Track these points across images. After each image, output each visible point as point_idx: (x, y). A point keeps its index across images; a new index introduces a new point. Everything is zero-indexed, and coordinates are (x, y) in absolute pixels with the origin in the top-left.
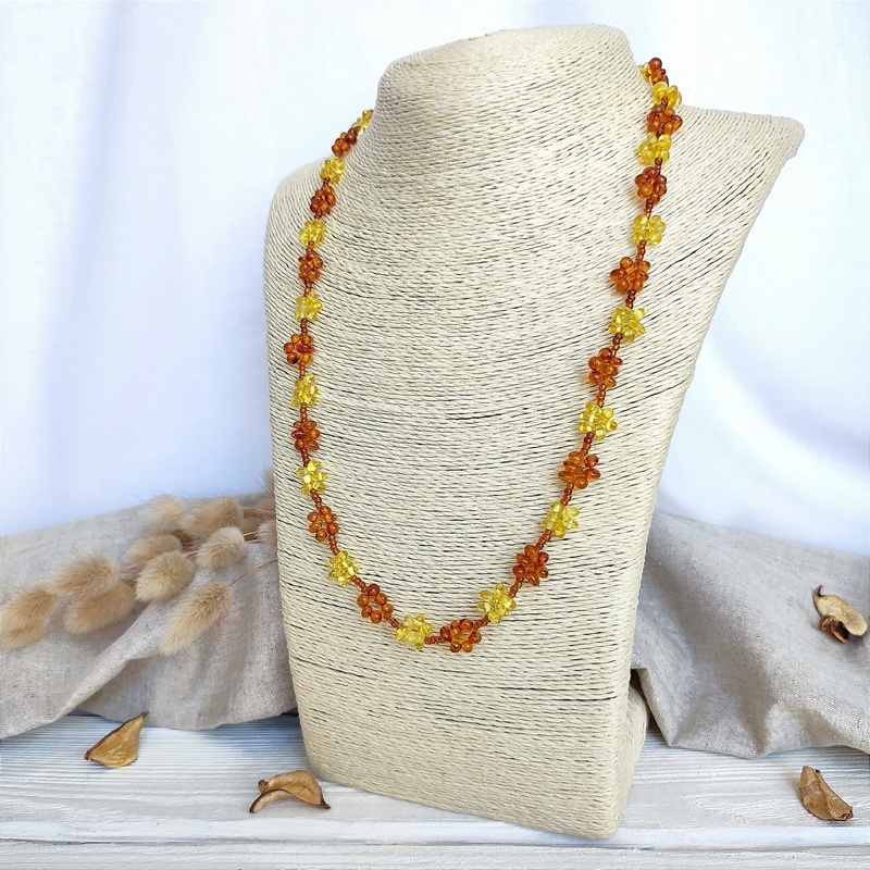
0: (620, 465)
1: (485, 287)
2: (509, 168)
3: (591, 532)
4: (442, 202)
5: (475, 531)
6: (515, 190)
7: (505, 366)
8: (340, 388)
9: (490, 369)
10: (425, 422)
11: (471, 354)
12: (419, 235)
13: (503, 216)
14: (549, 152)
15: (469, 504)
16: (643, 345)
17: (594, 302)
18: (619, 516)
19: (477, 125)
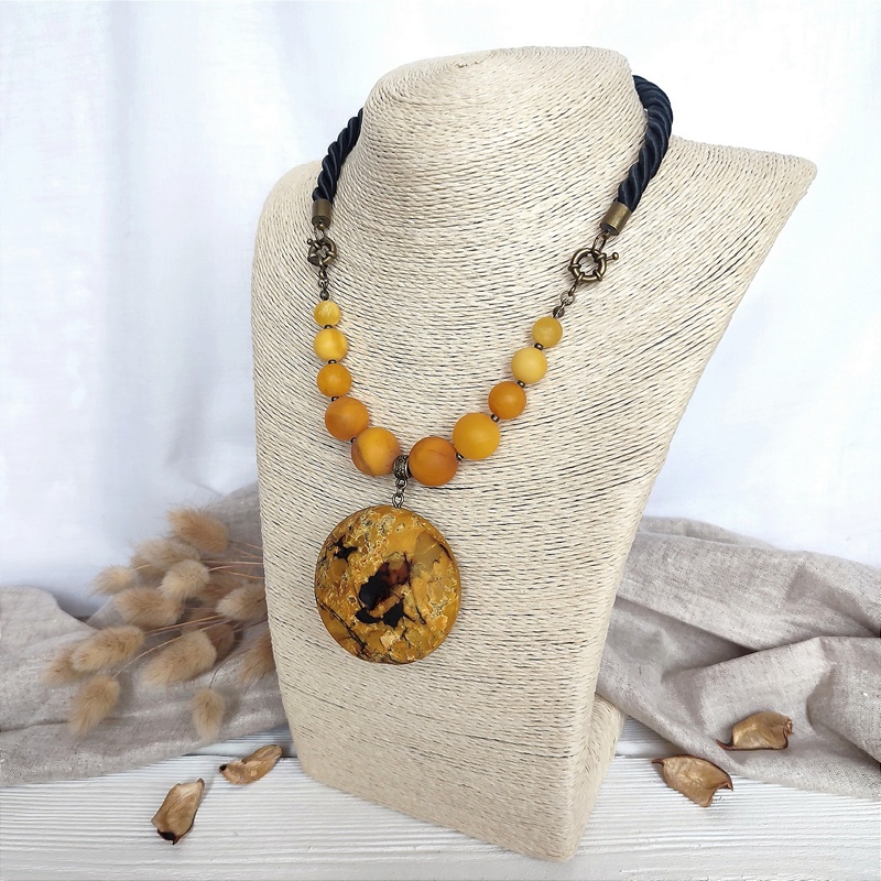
0: (585, 551)
1: (462, 357)
2: (490, 230)
3: (554, 611)
4: (421, 261)
6: (495, 253)
8: (321, 440)
11: (446, 424)
12: (398, 292)
13: (482, 282)
14: (532, 215)
17: (570, 382)
18: (582, 598)
19: (457, 184)
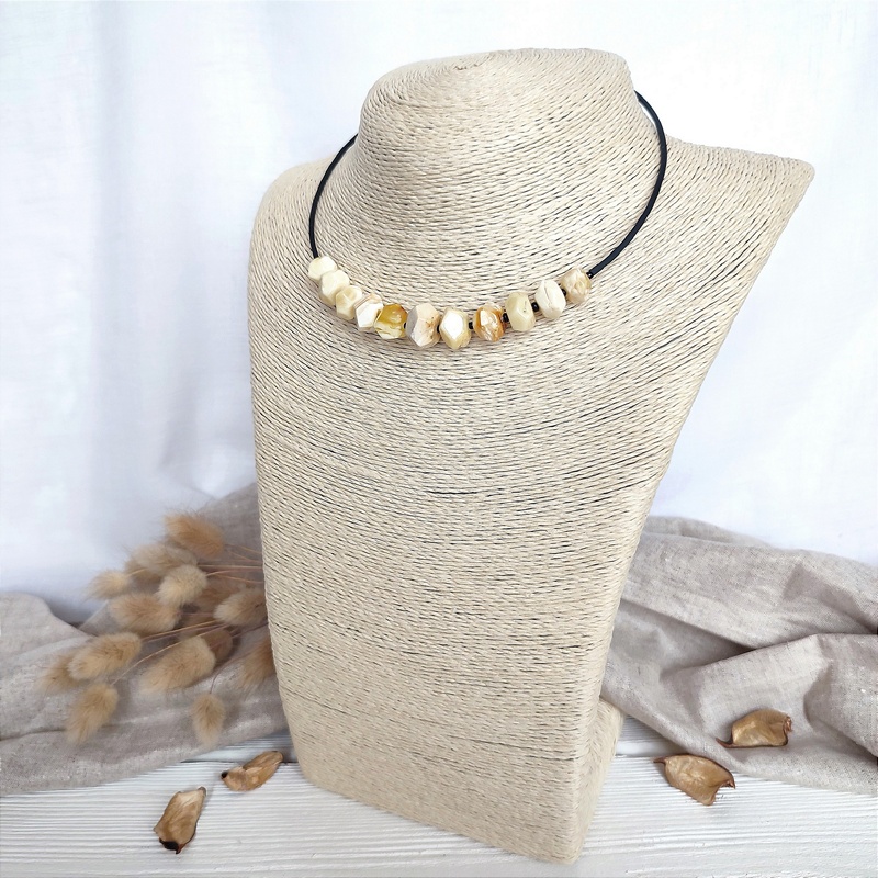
0: (591, 554)
1: (464, 361)
2: (492, 234)
3: (559, 615)
4: (422, 264)
5: (449, 602)
6: (498, 257)
7: (481, 443)
8: (322, 445)
9: (467, 446)
10: (403, 492)
11: (449, 429)
14: (535, 218)
15: (444, 577)
16: (620, 435)
17: (574, 386)
18: (587, 601)
19: (458, 187)
